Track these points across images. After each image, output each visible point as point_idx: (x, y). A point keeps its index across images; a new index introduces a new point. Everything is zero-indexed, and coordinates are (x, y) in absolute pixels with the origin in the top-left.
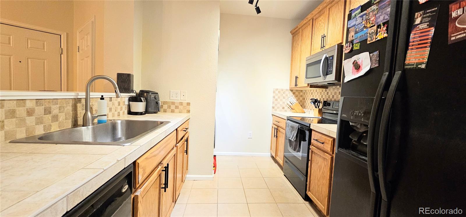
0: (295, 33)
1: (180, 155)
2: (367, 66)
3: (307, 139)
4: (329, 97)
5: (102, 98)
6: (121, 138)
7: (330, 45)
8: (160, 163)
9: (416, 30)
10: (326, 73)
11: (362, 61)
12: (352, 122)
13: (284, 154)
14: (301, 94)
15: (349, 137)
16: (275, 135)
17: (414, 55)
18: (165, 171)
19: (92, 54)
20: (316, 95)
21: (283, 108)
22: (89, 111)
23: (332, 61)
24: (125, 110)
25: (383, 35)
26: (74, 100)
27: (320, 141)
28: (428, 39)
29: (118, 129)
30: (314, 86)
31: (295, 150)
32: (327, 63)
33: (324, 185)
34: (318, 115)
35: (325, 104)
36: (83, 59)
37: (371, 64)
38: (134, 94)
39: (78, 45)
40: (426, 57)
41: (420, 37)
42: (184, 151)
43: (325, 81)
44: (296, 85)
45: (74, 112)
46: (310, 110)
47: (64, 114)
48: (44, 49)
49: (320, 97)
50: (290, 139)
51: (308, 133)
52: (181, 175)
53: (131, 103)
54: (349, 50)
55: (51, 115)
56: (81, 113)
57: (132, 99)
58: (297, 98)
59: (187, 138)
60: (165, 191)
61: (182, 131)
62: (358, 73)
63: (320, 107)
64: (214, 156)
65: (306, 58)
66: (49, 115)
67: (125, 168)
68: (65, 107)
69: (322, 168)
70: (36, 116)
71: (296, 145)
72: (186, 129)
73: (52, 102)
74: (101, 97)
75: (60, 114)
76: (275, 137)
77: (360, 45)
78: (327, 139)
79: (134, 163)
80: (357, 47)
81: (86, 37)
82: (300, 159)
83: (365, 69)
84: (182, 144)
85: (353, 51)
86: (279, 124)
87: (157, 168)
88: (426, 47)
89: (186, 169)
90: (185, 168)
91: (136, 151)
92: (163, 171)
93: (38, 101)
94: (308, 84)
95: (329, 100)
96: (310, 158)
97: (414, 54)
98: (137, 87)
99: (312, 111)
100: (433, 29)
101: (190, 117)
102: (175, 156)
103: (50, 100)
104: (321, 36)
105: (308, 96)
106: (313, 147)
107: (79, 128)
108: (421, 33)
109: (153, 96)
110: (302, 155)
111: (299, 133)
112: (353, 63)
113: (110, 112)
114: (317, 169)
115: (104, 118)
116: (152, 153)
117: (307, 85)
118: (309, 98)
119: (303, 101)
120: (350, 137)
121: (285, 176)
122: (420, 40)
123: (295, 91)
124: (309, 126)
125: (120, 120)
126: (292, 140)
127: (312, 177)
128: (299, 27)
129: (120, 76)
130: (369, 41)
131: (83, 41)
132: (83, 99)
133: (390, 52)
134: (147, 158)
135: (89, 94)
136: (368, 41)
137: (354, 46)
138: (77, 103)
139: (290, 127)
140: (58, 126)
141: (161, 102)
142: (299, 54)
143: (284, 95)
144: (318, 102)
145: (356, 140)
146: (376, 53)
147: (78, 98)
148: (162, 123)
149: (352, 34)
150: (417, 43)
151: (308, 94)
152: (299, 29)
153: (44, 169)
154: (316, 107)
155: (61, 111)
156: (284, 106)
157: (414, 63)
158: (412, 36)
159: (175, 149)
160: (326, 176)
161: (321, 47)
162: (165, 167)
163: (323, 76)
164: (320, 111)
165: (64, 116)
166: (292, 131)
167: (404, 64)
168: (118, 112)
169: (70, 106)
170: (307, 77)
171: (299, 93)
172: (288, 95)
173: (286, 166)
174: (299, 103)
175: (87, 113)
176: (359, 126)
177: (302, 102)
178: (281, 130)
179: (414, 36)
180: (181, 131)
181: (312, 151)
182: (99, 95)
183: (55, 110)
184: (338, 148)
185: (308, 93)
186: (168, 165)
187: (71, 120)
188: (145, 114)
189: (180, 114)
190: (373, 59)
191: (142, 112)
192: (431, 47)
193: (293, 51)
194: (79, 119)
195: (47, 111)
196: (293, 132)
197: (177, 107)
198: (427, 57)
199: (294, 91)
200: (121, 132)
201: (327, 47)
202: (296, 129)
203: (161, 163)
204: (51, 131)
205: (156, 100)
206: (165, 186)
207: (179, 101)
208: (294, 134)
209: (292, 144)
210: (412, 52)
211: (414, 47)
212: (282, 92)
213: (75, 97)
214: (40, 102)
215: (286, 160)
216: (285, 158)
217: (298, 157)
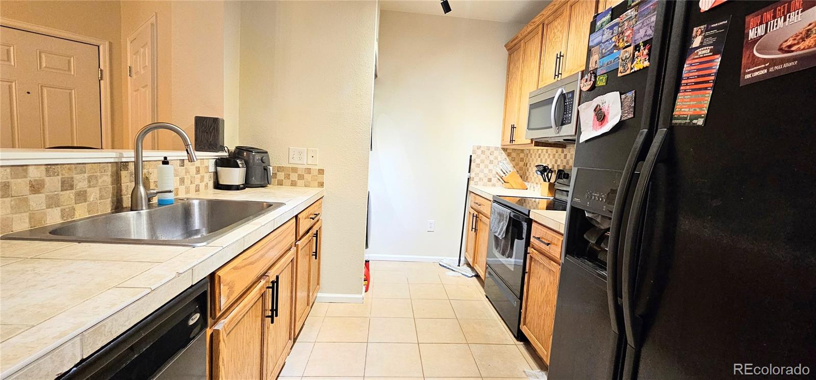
0: (513, 48)
1: (305, 260)
2: (616, 115)
3: (524, 236)
4: (568, 163)
5: (165, 162)
6: (199, 229)
7: (570, 73)
8: (264, 275)
9: (692, 57)
10: (562, 121)
11: (608, 107)
12: (589, 212)
13: (487, 259)
14: (522, 155)
15: (584, 238)
16: (474, 227)
17: (687, 102)
18: (273, 288)
19: (153, 83)
20: (546, 159)
21: (490, 180)
22: (141, 183)
23: (571, 101)
24: (209, 181)
25: (643, 63)
26: (115, 164)
27: (543, 240)
28: (709, 75)
29: (194, 215)
30: (543, 143)
31: (503, 254)
32: (563, 103)
33: (548, 315)
34: (548, 194)
35: (559, 175)
36: (138, 90)
37: (622, 113)
38: (225, 154)
39: (129, 65)
40: (705, 105)
41: (698, 70)
42: (311, 253)
43: (558, 135)
44: (512, 141)
45: (115, 185)
46: (535, 185)
47: (97, 190)
48: (69, 69)
49: (553, 163)
50: (497, 234)
51: (526, 226)
52: (306, 294)
53: (219, 168)
54: (589, 86)
55: (73, 191)
56: (129, 186)
57: (221, 163)
58: (514, 163)
59: (317, 231)
60: (272, 322)
61: (307, 219)
62: (601, 127)
63: (552, 181)
64: (366, 261)
65: (530, 93)
66: (71, 191)
67: (192, 286)
68: (98, 178)
69: (546, 286)
70: (48, 194)
71: (506, 246)
72: (315, 214)
73: (75, 168)
74: (163, 159)
75: (91, 189)
76: (474, 230)
77: (607, 78)
78: (555, 237)
79: (212, 276)
80: (601, 82)
81: (142, 50)
82: (512, 271)
83: (612, 121)
84: (307, 241)
85: (596, 89)
86: (481, 208)
87: (258, 283)
88: (706, 89)
89: (316, 283)
90: (314, 282)
91: (214, 256)
92: (268, 288)
93: (50, 168)
94: (532, 140)
95: (567, 167)
96: (527, 270)
97: (688, 100)
98: (231, 141)
99: (539, 186)
100: (718, 59)
101: (325, 194)
102: (294, 263)
103: (72, 165)
104: (556, 56)
105: (533, 160)
106: (533, 249)
107: (123, 214)
108: (701, 63)
109: (258, 157)
110: (515, 262)
111: (511, 225)
112: (595, 110)
113: (181, 185)
114: (538, 288)
115: (170, 197)
116: (245, 259)
117: (529, 141)
118: (535, 164)
119: (524, 169)
120: (585, 236)
121: (487, 297)
122: (699, 76)
123: (511, 151)
124: (527, 213)
125: (197, 199)
126: (500, 237)
127: (529, 300)
128: (521, 37)
129: (199, 121)
130: (621, 72)
131: (138, 57)
132: (131, 163)
133: (652, 94)
134: (235, 268)
135: (140, 155)
136: (619, 72)
137: (597, 79)
138: (121, 170)
139: (496, 214)
140: (86, 210)
141: (273, 169)
142: (519, 85)
143: (492, 158)
144: (547, 172)
145: (594, 242)
146: (631, 95)
147: (123, 162)
148: (270, 205)
149: (595, 57)
150: (693, 80)
151: (533, 157)
152: (521, 40)
153: (50, 287)
154: (545, 180)
155: (92, 183)
156: (491, 176)
157: (688, 115)
158: (687, 69)
159: (293, 249)
160: (551, 299)
161: (555, 75)
162: (273, 282)
163: (556, 126)
164: (552, 187)
165: (98, 192)
166: (499, 222)
167: (672, 117)
168: (196, 185)
169: (107, 175)
170: (530, 127)
171: (518, 154)
172: (499, 157)
173: (489, 281)
174: (517, 171)
175: (138, 188)
176: (599, 220)
177: (522, 170)
178: (484, 218)
179: (689, 69)
180: (305, 219)
181: (531, 258)
182: (160, 155)
183: (81, 183)
184: (565, 256)
185: (533, 155)
186: (277, 277)
187: (110, 199)
188: (244, 188)
189: (307, 189)
190: (625, 104)
191: (239, 185)
192: (714, 89)
193: (510, 79)
194: (124, 198)
195: (67, 185)
196: (502, 223)
197: (301, 177)
198: (707, 106)
199: (508, 151)
200: (200, 219)
201: (564, 76)
202: (507, 217)
203: (266, 275)
204: (74, 218)
205: (264, 165)
206: (272, 314)
207: (304, 167)
208: (502, 227)
209: (500, 243)
210: (686, 97)
211: (688, 87)
212: (488, 153)
213: (116, 160)
214: (54, 169)
215: (489, 269)
216: (488, 266)
217: (509, 267)
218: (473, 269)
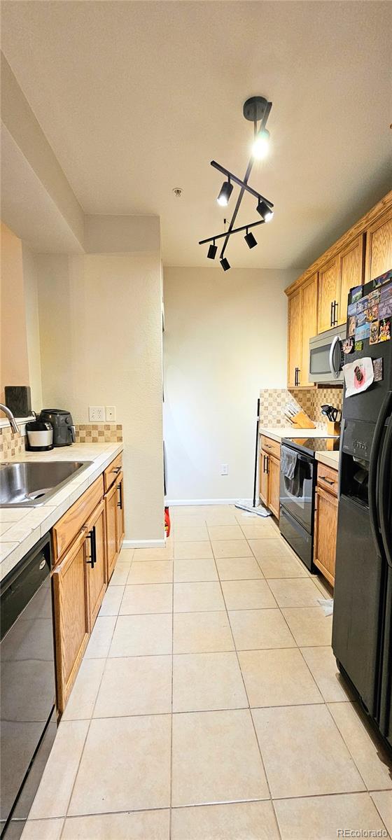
0: (293, 294)
1: (112, 511)
2: (371, 377)
3: (312, 476)
7: (345, 320)
8: (83, 527)
10: (340, 367)
11: (365, 369)
12: (356, 458)
13: (280, 498)
14: (308, 396)
15: (354, 479)
16: (266, 469)
18: (91, 537)
20: (331, 400)
21: (279, 422)
24: (22, 444)
25: (386, 336)
27: (328, 480)
30: (325, 385)
31: (294, 494)
32: (339, 350)
34: (334, 434)
37: (375, 375)
38: (33, 419)
42: (117, 504)
44: (297, 384)
46: (323, 425)
49: (338, 403)
50: (287, 476)
51: (313, 467)
52: (114, 541)
53: (29, 433)
54: (350, 350)
57: (30, 427)
58: (301, 404)
59: (120, 483)
60: (93, 567)
62: (360, 386)
63: (338, 420)
64: (166, 508)
65: (311, 339)
67: (41, 539)
69: (333, 521)
71: (296, 486)
72: (117, 468)
76: (266, 472)
77: (363, 345)
79: (51, 531)
80: (358, 348)
82: (301, 507)
83: (368, 381)
84: (113, 493)
85: (355, 353)
86: (271, 450)
87: (79, 534)
89: (122, 532)
90: (120, 531)
91: (52, 514)
92: (88, 537)
94: (315, 383)
96: (316, 508)
98: (37, 405)
99: (326, 425)
101: (124, 448)
102: (104, 514)
104: (331, 304)
105: (319, 400)
106: (320, 489)
109: (62, 418)
110: (305, 500)
111: (299, 466)
112: (355, 371)
114: (326, 523)
116: (72, 513)
117: (313, 384)
118: (321, 404)
119: (311, 410)
121: (282, 535)
123: (297, 393)
124: (313, 455)
125: (17, 463)
126: (289, 478)
127: (319, 535)
128: (299, 284)
129: (9, 391)
130: (371, 342)
134: (65, 522)
137: (355, 344)
139: (285, 456)
141: (76, 428)
142: (300, 331)
143: (279, 400)
144: (333, 411)
146: (379, 361)
148: (80, 465)
149: (353, 326)
152: (299, 287)
154: (331, 420)
156: (279, 418)
159: (103, 502)
161: (332, 323)
162: (91, 531)
163: (336, 371)
164: (337, 427)
166: (288, 463)
168: (12, 450)
170: (312, 372)
171: (305, 395)
172: (286, 399)
173: (283, 520)
174: (305, 412)
176: (364, 464)
178: (275, 460)
180: (111, 473)
181: (319, 496)
184: (341, 495)
185: (319, 396)
186: (94, 528)
188: (52, 448)
189: (107, 445)
190: (376, 368)
191: (48, 446)
193: (291, 324)
196: (291, 465)
197: (101, 434)
199: (295, 392)
201: (339, 324)
202: (295, 459)
203: (85, 526)
205: (67, 425)
206: (92, 559)
207: (104, 424)
208: (291, 468)
209: (290, 484)
212: (275, 395)
215: (283, 509)
216: (281, 506)
217: (299, 504)
218: (267, 509)
